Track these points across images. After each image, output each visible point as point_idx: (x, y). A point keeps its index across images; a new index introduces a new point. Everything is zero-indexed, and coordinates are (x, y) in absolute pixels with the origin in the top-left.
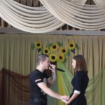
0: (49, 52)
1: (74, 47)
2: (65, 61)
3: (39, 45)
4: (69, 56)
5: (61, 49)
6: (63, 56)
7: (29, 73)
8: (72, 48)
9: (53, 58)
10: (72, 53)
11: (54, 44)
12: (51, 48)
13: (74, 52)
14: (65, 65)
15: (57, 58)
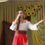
1: (40, 7)
3: (21, 7)
5: (33, 9)
6: (34, 12)
8: (39, 8)
10: (39, 11)
11: (29, 7)
12: (28, 8)
13: (40, 10)
14: (35, 17)
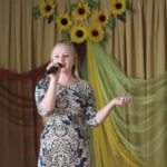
0: (70, 23)
1: (123, 9)
2: (105, 39)
3: (48, 9)
4: (113, 29)
5: (96, 14)
6: (99, 29)
7: (30, 68)
8: (120, 12)
9: (80, 34)
10: (119, 22)
11: (80, 6)
12: (75, 13)
13: (124, 20)
15: (87, 34)
